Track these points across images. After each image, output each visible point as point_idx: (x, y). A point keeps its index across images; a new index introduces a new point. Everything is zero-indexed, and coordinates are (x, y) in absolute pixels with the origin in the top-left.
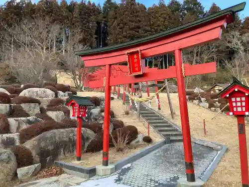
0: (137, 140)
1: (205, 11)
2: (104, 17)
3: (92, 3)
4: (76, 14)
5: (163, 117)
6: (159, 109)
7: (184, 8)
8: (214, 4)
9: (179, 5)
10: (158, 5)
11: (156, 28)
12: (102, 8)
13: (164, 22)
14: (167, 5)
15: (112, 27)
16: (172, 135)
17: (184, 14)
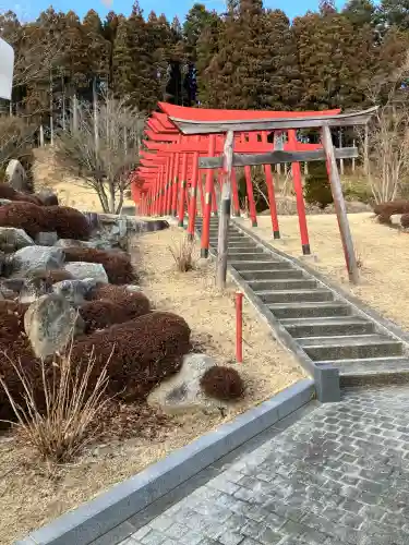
0: (177, 382)
2: (189, 49)
3: (158, 16)
4: (120, 43)
5: (318, 276)
6: (306, 250)
7: (383, 17)
11: (312, 69)
12: (182, 26)
13: (333, 53)
14: (340, 11)
15: (206, 71)
16: (348, 352)
17: (383, 31)
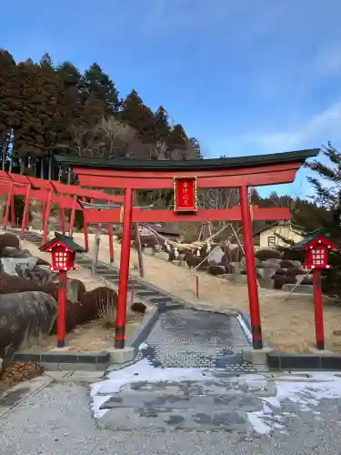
1: (119, 98)
6: (112, 260)
8: (134, 92)
9: (77, 75)
10: (39, 64)
